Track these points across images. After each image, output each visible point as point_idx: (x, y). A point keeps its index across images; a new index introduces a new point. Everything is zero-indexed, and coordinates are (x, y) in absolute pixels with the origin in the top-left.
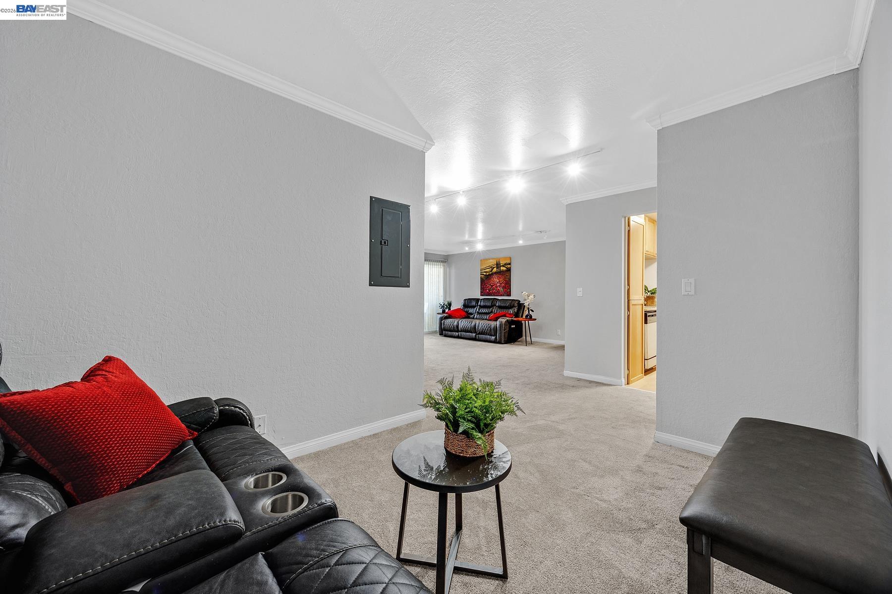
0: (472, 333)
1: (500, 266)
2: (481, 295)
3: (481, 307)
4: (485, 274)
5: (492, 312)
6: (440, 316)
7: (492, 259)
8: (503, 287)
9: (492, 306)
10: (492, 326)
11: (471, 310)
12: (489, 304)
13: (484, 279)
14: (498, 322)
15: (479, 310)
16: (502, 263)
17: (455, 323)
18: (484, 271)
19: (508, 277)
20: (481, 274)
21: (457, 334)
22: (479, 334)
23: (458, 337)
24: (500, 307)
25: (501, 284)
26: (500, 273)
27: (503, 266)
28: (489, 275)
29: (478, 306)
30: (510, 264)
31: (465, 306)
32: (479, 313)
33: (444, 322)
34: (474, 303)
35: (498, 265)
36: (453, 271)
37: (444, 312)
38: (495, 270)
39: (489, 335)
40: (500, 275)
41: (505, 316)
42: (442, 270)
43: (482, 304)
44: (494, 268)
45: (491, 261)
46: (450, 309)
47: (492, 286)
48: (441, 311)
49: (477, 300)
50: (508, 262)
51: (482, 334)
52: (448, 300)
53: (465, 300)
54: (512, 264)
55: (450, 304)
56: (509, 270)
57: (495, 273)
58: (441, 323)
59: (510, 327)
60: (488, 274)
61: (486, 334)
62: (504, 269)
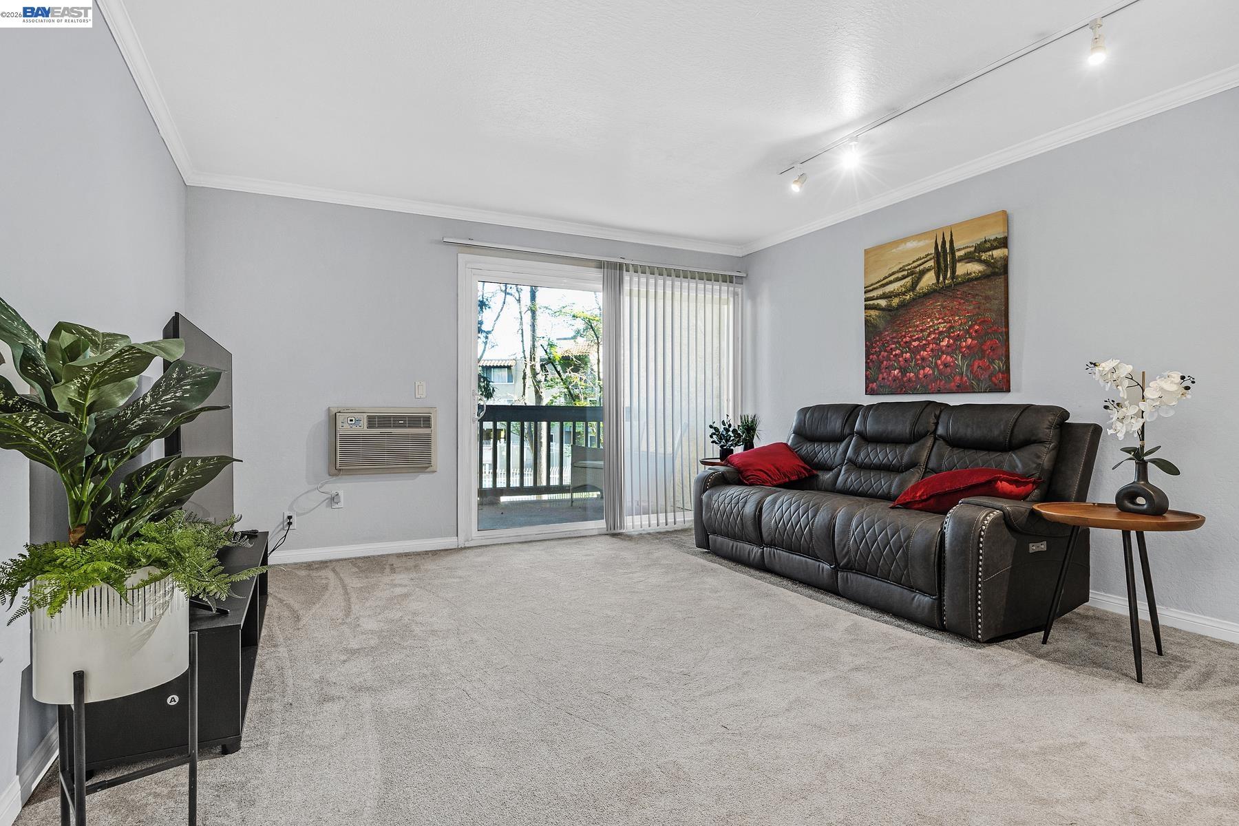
0: (816, 558)
1: (954, 262)
2: (869, 391)
3: (865, 439)
4: (883, 303)
5: (913, 464)
6: (707, 470)
7: (918, 237)
8: (971, 353)
9: (915, 438)
10: (918, 540)
11: (825, 453)
12: (902, 427)
13: (881, 324)
14: (949, 523)
15: (857, 450)
16: (963, 243)
17: (749, 509)
18: (879, 292)
19: (996, 304)
20: (867, 308)
21: (756, 550)
22: (848, 568)
23: (762, 567)
24: (955, 443)
25: (958, 338)
26: (951, 289)
27: (969, 258)
28: (902, 305)
29: (852, 434)
30: (1004, 243)
31: (800, 433)
32: (855, 465)
33: (710, 497)
34: (835, 425)
35: (944, 256)
36: (766, 310)
37: (726, 453)
38: (929, 280)
39: (898, 582)
40: (954, 298)
41: (987, 488)
42: (728, 310)
43: (871, 427)
44: (923, 273)
45: (911, 245)
46: (749, 445)
47: (915, 351)
48: (714, 452)
49: (852, 411)
50: (994, 233)
51: (862, 571)
52: (749, 413)
53: (804, 411)
54: (1014, 242)
55: (750, 429)
56: (1000, 271)
57: (931, 293)
58: (701, 501)
59: (1021, 551)
60: (895, 301)
61: (885, 577)
62: (975, 268)
